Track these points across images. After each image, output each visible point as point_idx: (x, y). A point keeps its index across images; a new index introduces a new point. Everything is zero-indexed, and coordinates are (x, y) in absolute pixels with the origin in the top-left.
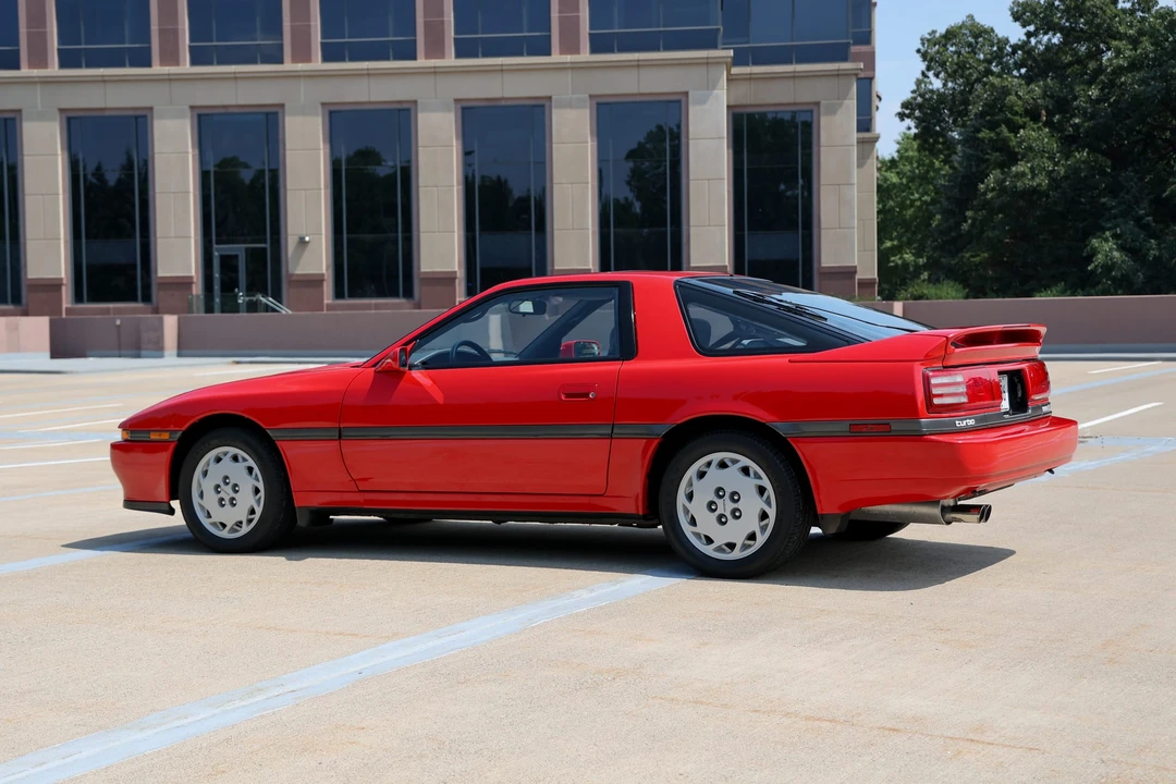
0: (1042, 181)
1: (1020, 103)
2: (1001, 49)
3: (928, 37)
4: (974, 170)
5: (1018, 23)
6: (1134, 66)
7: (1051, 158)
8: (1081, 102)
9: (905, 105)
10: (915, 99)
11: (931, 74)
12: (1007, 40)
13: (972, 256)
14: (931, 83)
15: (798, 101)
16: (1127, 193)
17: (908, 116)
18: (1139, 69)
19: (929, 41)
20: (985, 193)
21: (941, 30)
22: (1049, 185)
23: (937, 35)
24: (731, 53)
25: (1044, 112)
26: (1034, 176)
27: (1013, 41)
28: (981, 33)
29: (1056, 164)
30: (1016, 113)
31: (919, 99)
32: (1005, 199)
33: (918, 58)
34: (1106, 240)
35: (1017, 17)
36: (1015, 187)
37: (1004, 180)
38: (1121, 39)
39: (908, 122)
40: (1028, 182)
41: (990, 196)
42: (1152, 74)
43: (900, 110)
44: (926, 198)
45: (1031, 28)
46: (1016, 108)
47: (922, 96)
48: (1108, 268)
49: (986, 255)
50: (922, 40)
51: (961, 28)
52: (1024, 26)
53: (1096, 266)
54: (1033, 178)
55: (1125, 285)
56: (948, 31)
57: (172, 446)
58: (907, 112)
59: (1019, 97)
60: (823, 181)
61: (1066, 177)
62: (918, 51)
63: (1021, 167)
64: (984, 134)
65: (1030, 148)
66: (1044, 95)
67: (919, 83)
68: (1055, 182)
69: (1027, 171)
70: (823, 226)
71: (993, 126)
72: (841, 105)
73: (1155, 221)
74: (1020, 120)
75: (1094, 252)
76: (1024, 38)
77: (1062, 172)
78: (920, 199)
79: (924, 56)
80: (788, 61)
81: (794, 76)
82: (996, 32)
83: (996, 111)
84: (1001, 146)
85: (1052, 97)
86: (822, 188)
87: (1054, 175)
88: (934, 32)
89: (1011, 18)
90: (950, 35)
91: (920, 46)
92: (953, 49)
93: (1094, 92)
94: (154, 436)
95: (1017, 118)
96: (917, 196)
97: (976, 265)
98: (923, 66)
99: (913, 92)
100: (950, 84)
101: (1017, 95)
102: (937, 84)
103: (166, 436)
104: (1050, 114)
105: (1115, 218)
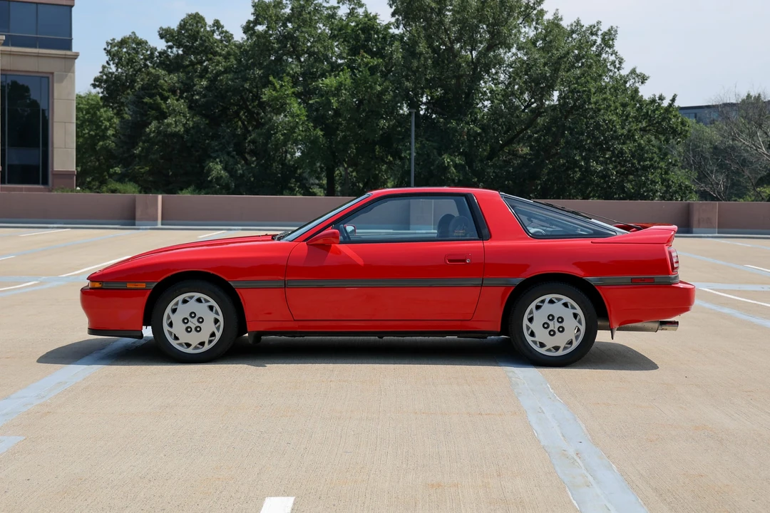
0: (180, 129)
1: (166, 84)
2: (152, 54)
3: (111, 42)
4: (139, 119)
5: (163, 40)
6: (227, 71)
7: (185, 116)
8: (197, 87)
9: (96, 80)
10: (102, 76)
11: (111, 63)
12: (156, 49)
13: (140, 168)
14: (111, 68)
15: (40, 70)
16: (223, 138)
17: (98, 86)
18: (229, 73)
19: (111, 44)
20: (149, 134)
21: (118, 39)
22: (184, 131)
23: (116, 41)
24: (4, 37)
25: (179, 91)
26: (176, 126)
27: (159, 50)
28: (141, 43)
29: (188, 120)
30: (164, 90)
31: (105, 77)
32: (160, 138)
33: (104, 53)
34: (217, 163)
35: (162, 36)
36: (167, 131)
37: (160, 127)
38: (220, 56)
39: (98, 89)
40: (173, 129)
41: (152, 135)
42: (236, 77)
43: (93, 82)
44: (92, 133)
45: (170, 44)
46: (164, 87)
47: (106, 75)
48: (219, 179)
49: (148, 168)
50: (107, 43)
51: (128, 38)
52: (167, 42)
53: (212, 178)
54: (176, 127)
55: (227, 190)
56: (122, 40)
57: (149, 293)
58: (97, 83)
59: (166, 81)
60: (55, 119)
61: (193, 128)
62: (105, 49)
63: (170, 120)
64: (147, 100)
65: (174, 110)
66: (178, 82)
67: (104, 67)
68: (187, 131)
69: (173, 122)
70: (55, 146)
71: (151, 96)
72: (66, 75)
73: (237, 155)
74: (166, 94)
75: (210, 170)
76: (165, 49)
77: (191, 125)
78: (89, 133)
79: (108, 52)
80: (35, 47)
81: (38, 56)
82: (149, 43)
83: (152, 88)
84: (157, 107)
85: (182, 82)
86: (55, 124)
87: (187, 126)
88: (114, 39)
89: (159, 37)
90: (123, 42)
91: (106, 47)
92: (125, 50)
93: (204, 83)
94: (130, 286)
95: (165, 92)
96: (87, 131)
97: (143, 174)
98: (107, 58)
99: (100, 72)
100: (120, 70)
101: (164, 79)
102: (113, 68)
103: (143, 286)
104: (182, 93)
105: (217, 151)
